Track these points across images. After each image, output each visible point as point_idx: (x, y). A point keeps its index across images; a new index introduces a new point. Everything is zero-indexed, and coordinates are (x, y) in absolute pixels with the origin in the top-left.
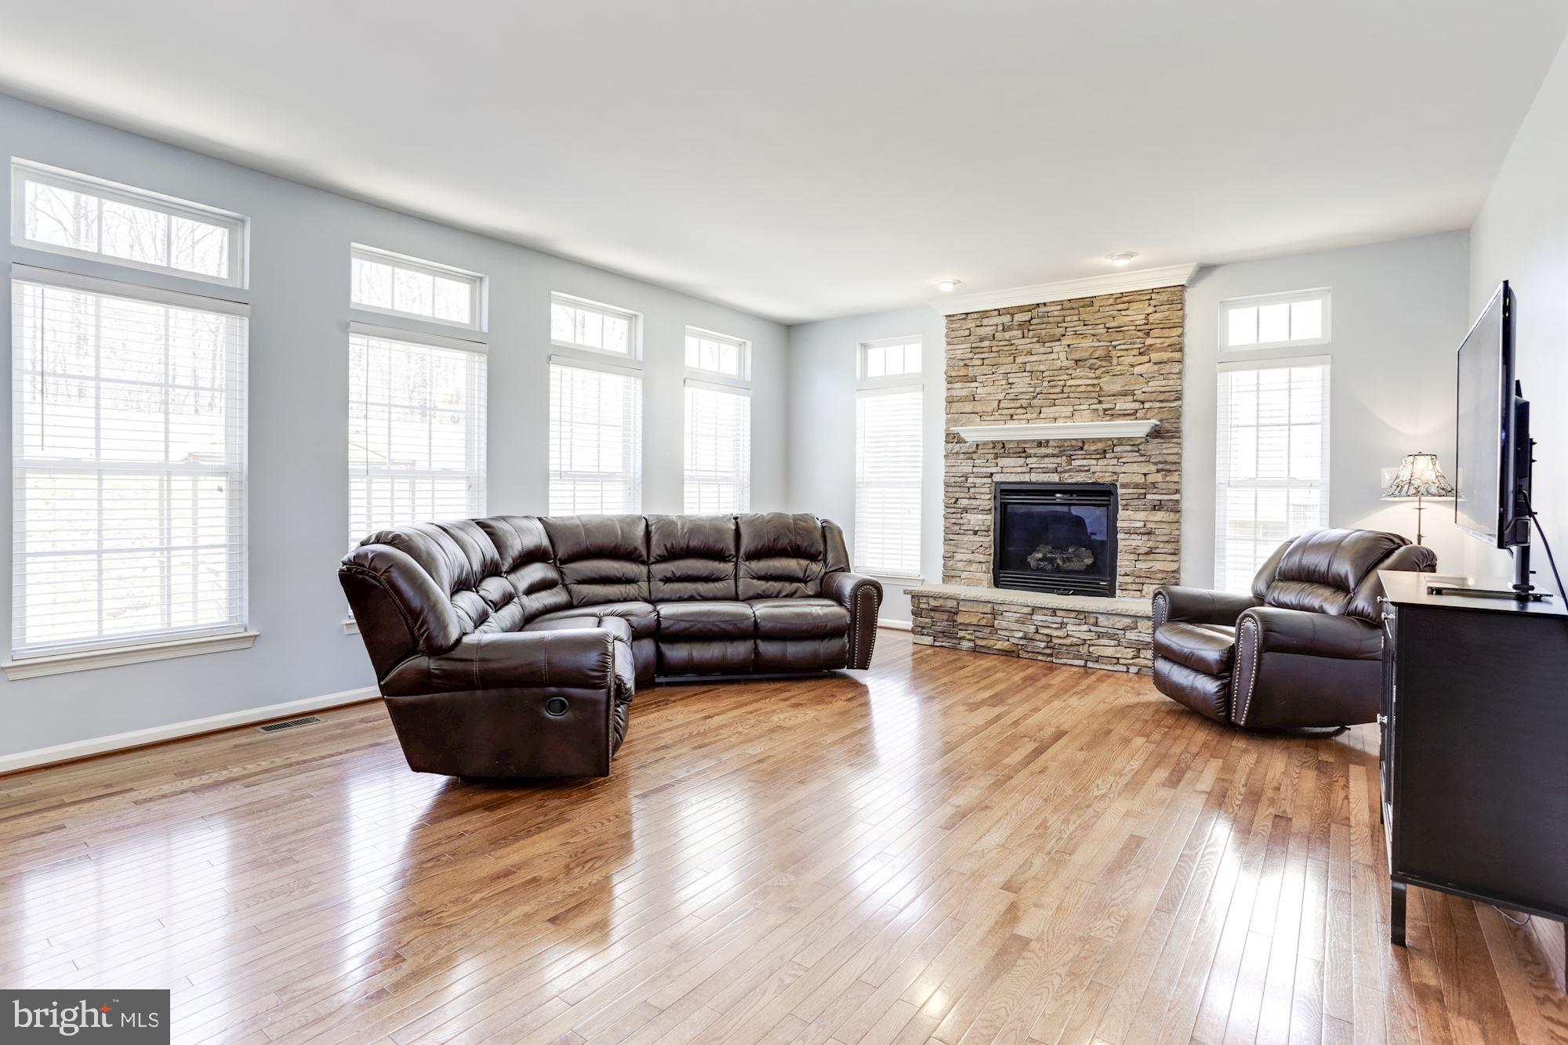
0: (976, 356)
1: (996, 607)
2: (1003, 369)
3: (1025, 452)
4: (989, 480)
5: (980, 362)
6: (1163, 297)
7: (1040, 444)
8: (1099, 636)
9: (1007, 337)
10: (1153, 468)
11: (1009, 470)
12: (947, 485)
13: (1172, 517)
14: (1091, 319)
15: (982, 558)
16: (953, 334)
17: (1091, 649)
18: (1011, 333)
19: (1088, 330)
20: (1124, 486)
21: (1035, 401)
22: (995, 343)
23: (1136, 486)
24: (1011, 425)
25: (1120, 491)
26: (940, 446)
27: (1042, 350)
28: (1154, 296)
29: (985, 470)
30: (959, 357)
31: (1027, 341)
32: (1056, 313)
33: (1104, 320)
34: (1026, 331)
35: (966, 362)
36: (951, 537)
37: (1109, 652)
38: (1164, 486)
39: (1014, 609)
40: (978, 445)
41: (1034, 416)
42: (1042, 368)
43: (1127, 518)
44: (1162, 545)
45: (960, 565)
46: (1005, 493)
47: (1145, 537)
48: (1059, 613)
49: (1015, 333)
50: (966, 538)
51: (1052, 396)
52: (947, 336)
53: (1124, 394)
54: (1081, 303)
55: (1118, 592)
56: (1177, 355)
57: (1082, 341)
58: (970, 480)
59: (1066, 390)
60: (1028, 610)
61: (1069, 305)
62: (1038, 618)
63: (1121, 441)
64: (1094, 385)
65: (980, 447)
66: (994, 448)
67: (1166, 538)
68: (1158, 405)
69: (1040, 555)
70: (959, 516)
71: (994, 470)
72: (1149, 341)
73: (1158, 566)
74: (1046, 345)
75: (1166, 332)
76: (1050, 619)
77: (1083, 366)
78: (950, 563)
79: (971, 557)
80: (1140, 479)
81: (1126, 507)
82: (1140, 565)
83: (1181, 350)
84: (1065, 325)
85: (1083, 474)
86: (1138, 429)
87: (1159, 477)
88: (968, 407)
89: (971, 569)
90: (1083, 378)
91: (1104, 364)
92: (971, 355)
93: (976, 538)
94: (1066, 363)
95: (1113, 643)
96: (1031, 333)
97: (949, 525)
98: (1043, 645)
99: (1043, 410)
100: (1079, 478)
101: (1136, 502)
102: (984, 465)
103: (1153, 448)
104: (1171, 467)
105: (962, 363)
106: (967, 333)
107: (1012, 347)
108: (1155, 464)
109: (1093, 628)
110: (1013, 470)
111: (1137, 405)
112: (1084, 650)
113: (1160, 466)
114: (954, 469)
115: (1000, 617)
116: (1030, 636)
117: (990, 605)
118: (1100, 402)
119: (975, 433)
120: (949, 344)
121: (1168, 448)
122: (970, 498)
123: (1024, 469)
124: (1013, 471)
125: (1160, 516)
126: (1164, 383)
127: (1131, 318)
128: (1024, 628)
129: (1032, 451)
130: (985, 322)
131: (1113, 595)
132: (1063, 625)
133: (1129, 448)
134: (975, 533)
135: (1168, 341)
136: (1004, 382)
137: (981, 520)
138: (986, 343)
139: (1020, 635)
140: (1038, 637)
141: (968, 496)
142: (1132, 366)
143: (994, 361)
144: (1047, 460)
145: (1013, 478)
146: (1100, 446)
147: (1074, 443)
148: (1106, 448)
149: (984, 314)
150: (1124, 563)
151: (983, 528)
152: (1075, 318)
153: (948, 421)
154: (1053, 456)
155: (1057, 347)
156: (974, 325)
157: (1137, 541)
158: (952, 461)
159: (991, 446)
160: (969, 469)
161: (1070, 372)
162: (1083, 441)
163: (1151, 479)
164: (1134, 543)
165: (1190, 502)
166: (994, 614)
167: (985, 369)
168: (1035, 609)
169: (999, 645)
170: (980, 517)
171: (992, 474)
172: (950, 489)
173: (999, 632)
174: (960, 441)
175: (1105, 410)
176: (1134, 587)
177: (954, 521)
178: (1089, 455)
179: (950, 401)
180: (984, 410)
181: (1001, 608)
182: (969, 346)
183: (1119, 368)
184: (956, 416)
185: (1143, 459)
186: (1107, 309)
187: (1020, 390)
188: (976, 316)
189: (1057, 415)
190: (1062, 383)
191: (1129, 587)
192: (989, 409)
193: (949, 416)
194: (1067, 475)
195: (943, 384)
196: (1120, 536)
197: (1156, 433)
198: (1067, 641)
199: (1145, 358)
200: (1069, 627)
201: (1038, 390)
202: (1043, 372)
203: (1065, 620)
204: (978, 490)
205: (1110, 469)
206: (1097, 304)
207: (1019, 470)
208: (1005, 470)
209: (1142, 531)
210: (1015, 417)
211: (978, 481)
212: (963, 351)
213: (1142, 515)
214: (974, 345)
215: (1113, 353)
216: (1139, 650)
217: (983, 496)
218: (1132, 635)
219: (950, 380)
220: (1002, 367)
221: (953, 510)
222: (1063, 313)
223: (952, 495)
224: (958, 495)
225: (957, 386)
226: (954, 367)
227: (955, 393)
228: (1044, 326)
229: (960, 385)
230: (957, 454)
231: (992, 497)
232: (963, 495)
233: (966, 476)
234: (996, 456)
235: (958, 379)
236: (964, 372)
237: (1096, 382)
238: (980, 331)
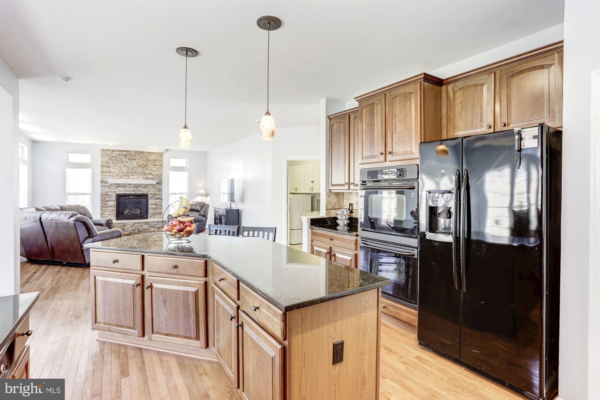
0: (111, 161)
1: (124, 224)
2: (119, 165)
3: (125, 186)
4: (115, 193)
5: (112, 163)
6: (159, 154)
7: (129, 184)
8: (151, 227)
9: (120, 157)
10: (157, 190)
12: (101, 194)
13: (160, 201)
14: (143, 156)
15: (113, 213)
17: (149, 230)
18: (121, 156)
19: (142, 159)
20: (150, 194)
21: (128, 174)
22: (116, 158)
23: (153, 194)
24: (121, 180)
25: (149, 195)
26: (99, 184)
27: (130, 162)
28: (157, 154)
29: (114, 191)
30: (105, 160)
31: (126, 159)
32: (134, 154)
33: (146, 157)
34: (126, 157)
35: (108, 162)
36: (103, 208)
37: (153, 230)
38: (159, 194)
39: (130, 224)
40: (111, 184)
41: (128, 177)
42: (130, 166)
43: (150, 201)
44: (159, 207)
45: (106, 215)
46: (119, 197)
47: (155, 205)
48: (141, 223)
49: (123, 157)
50: (108, 208)
51: (133, 173)
52: (101, 154)
53: (150, 174)
54: (140, 152)
55: (149, 218)
56: (161, 167)
57: (140, 161)
58: (109, 193)
59: (136, 172)
60: (133, 224)
61: (137, 152)
62: (136, 225)
63: (149, 185)
64: (143, 172)
65: (112, 185)
66: (116, 185)
67: (159, 205)
68: (158, 177)
69: (127, 211)
70: (106, 203)
71: (117, 191)
72: (156, 163)
73: (158, 211)
74: (131, 161)
75: (159, 162)
76: (139, 225)
77: (140, 167)
78: (103, 215)
79: (110, 213)
80: (154, 193)
81: (151, 199)
82: (154, 211)
83: (162, 166)
84: (136, 157)
85: (141, 192)
86: (154, 182)
87: (158, 192)
88: (109, 174)
89: (110, 216)
90: (140, 170)
91: (145, 167)
92: (109, 161)
93: (111, 208)
94: (136, 166)
95: (154, 228)
96: (127, 157)
97: (102, 205)
98: (137, 231)
99: (130, 176)
100: (140, 193)
101: (153, 198)
102: (113, 190)
103: (156, 186)
104: (160, 190)
105: (106, 162)
106: (108, 154)
107: (121, 160)
108: (157, 189)
109: (149, 226)
111: (153, 177)
112: (147, 231)
113: (158, 190)
114: (104, 190)
115: (126, 226)
116: (134, 230)
117: (123, 224)
118: (145, 175)
119: (111, 181)
120: (102, 156)
121: (160, 186)
122: (109, 198)
123: (125, 190)
124: (122, 191)
125: (158, 200)
126: (159, 172)
127: (152, 158)
128: (132, 228)
129: (127, 186)
130: (113, 152)
131: (148, 218)
132: (142, 226)
133: (151, 186)
134: (111, 207)
135: (160, 164)
136: (119, 169)
137: (113, 203)
138: (114, 158)
139: (132, 230)
140: (136, 229)
142: (152, 168)
143: (116, 163)
144: (131, 188)
145: (122, 193)
146: (145, 185)
147: (138, 185)
148: (146, 186)
149: (113, 151)
150: (150, 211)
151: (114, 205)
152: (139, 155)
153: (101, 178)
154: (133, 187)
155: (134, 162)
156: (110, 153)
157: (154, 206)
158: (102, 188)
159: (116, 184)
160: (109, 190)
161: (137, 168)
162: (141, 184)
163: (156, 193)
164: (153, 207)
165: (164, 197)
166: (124, 226)
167: (114, 165)
168: (135, 223)
169: (126, 233)
170: (112, 203)
171: (116, 192)
172: (103, 196)
173: (125, 230)
174: (106, 182)
175: (146, 177)
176: (153, 216)
177: (104, 204)
178: (142, 187)
179: (102, 172)
180: (114, 175)
181: (126, 224)
183: (149, 168)
184: (105, 176)
185: (155, 188)
186: (147, 155)
187: (124, 171)
188: (111, 151)
189: (134, 178)
190: (135, 170)
191: (152, 216)
192: (115, 175)
193: (102, 176)
194: (136, 192)
195: (100, 167)
196: (149, 205)
197: (157, 183)
198: (143, 229)
199: (155, 167)
200: (143, 226)
201: (129, 171)
202: (130, 167)
203: (142, 225)
204: (111, 196)
205: (147, 191)
206: (144, 153)
207: (124, 191)
208: (119, 190)
209: (155, 204)
210: (122, 177)
211: (112, 193)
212: (107, 159)
213: (154, 201)
214: (110, 158)
215: (148, 165)
216: (159, 229)
217: (113, 197)
218: (157, 226)
219: (102, 166)
220: (118, 165)
221: (104, 201)
222: (135, 154)
223: (103, 197)
224: (105, 197)
225: (104, 168)
226: (104, 163)
227: (104, 170)
228: (130, 156)
229: (106, 168)
230: (105, 186)
231: (115, 197)
232: (107, 197)
233: (108, 192)
234: (117, 187)
235: (105, 166)
236: (107, 165)
237: (143, 171)
238: (112, 155)
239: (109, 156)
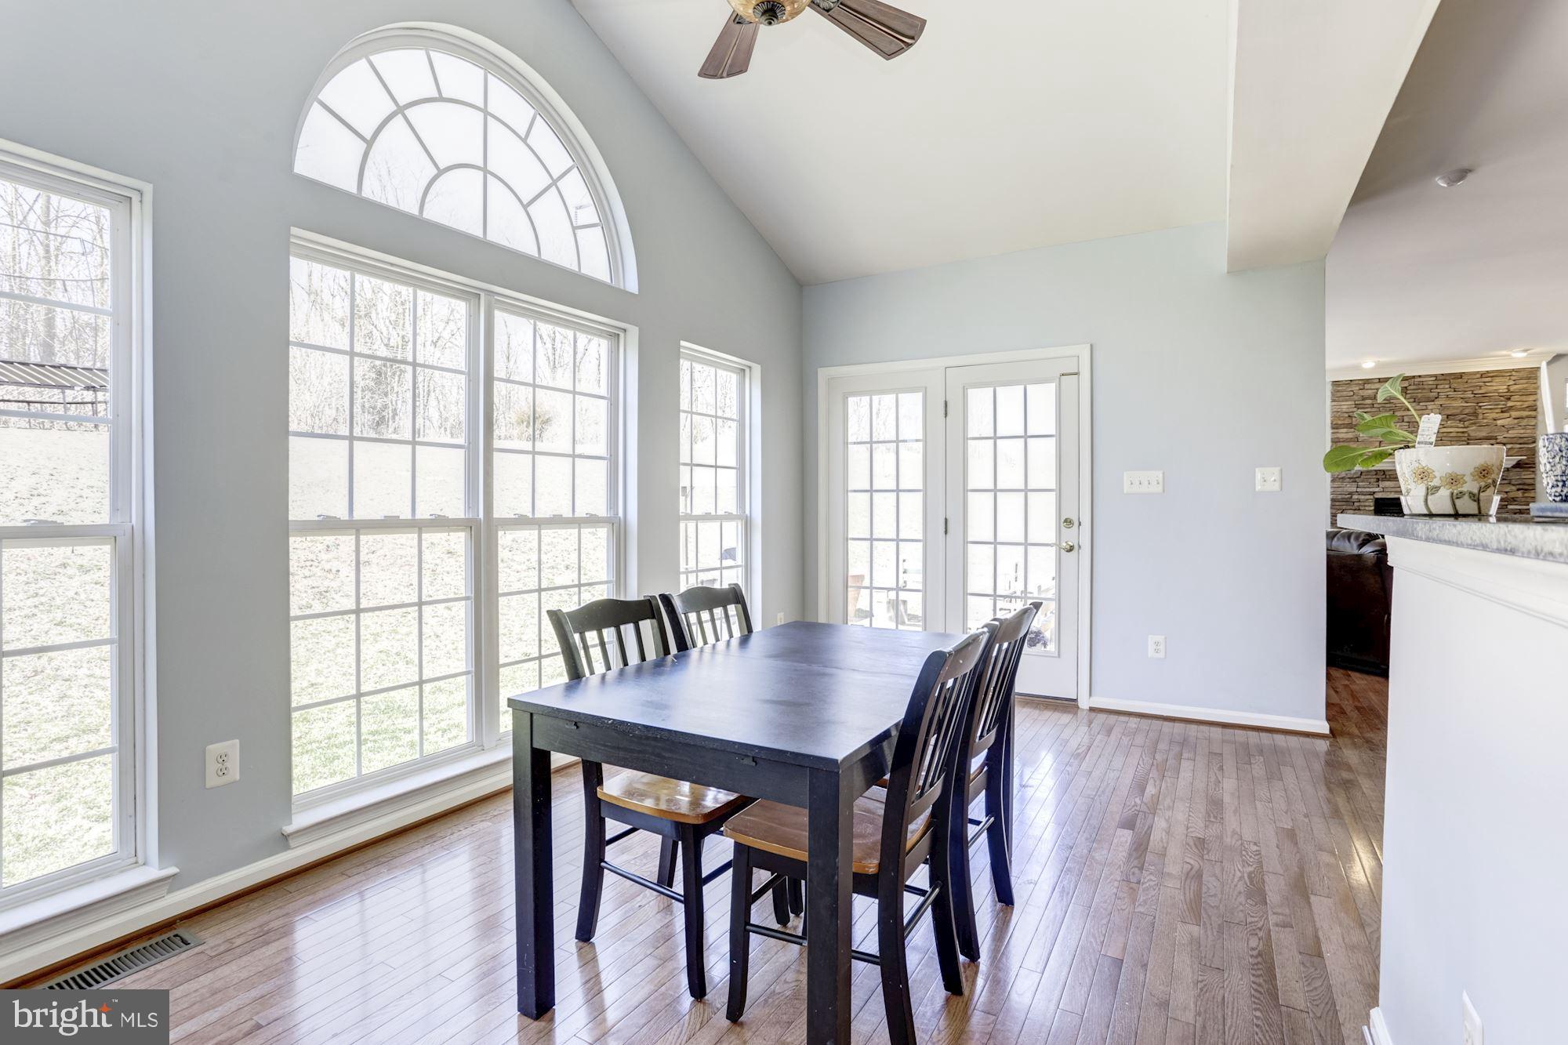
4: (1372, 497)
6: (1520, 375)
11: (1389, 490)
12: (1333, 500)
14: (1461, 387)
16: (1339, 394)
19: (1459, 395)
22: (1375, 402)
28: (1514, 374)
29: (1368, 490)
30: (1344, 410)
32: (1430, 383)
33: (1472, 389)
35: (1351, 414)
52: (1333, 395)
54: (1453, 377)
56: (1532, 413)
57: (1453, 402)
58: (1355, 497)
61: (1441, 377)
64: (1463, 432)
65: (1364, 474)
66: (1376, 474)
68: (1519, 446)
71: (1377, 490)
72: (1510, 403)
74: (1422, 404)
75: (1524, 398)
77: (1453, 419)
83: (1535, 410)
84: (1438, 391)
90: (1453, 427)
91: (1472, 418)
92: (1355, 409)
102: (1365, 488)
103: (1515, 474)
104: (1531, 488)
105: (1347, 415)
106: (1352, 393)
108: (1517, 486)
110: (1393, 490)
113: (1521, 486)
114: (1339, 489)
120: (1334, 401)
121: (1527, 475)
122: (1355, 510)
126: (1523, 431)
127: (1495, 388)
130: (1367, 386)
135: (1525, 404)
138: (1369, 402)
141: (1354, 508)
142: (1495, 420)
149: (1367, 382)
152: (1447, 386)
155: (1432, 405)
156: (1357, 388)
158: (1336, 484)
160: (1354, 489)
163: (1515, 495)
171: (1374, 493)
172: (1336, 504)
179: (1335, 441)
182: (1353, 403)
183: (1485, 421)
185: (1508, 482)
186: (1474, 381)
188: (1359, 382)
195: (1329, 431)
197: (1522, 464)
199: (1507, 415)
204: (1362, 504)
206: (1465, 378)
208: (1386, 490)
211: (1362, 498)
212: (1349, 407)
214: (1357, 402)
215: (1480, 411)
217: (1366, 508)
219: (1335, 427)
222: (1436, 382)
223: (1338, 507)
224: (1344, 507)
225: (1342, 430)
226: (1339, 417)
227: (1340, 436)
228: (1420, 391)
229: (1345, 430)
230: (1342, 478)
231: (1373, 508)
232: (1349, 507)
233: (1351, 494)
234: (1378, 480)
235: (1342, 426)
236: (1347, 421)
237: (1465, 430)
238: (1362, 393)
239: (1355, 397)
